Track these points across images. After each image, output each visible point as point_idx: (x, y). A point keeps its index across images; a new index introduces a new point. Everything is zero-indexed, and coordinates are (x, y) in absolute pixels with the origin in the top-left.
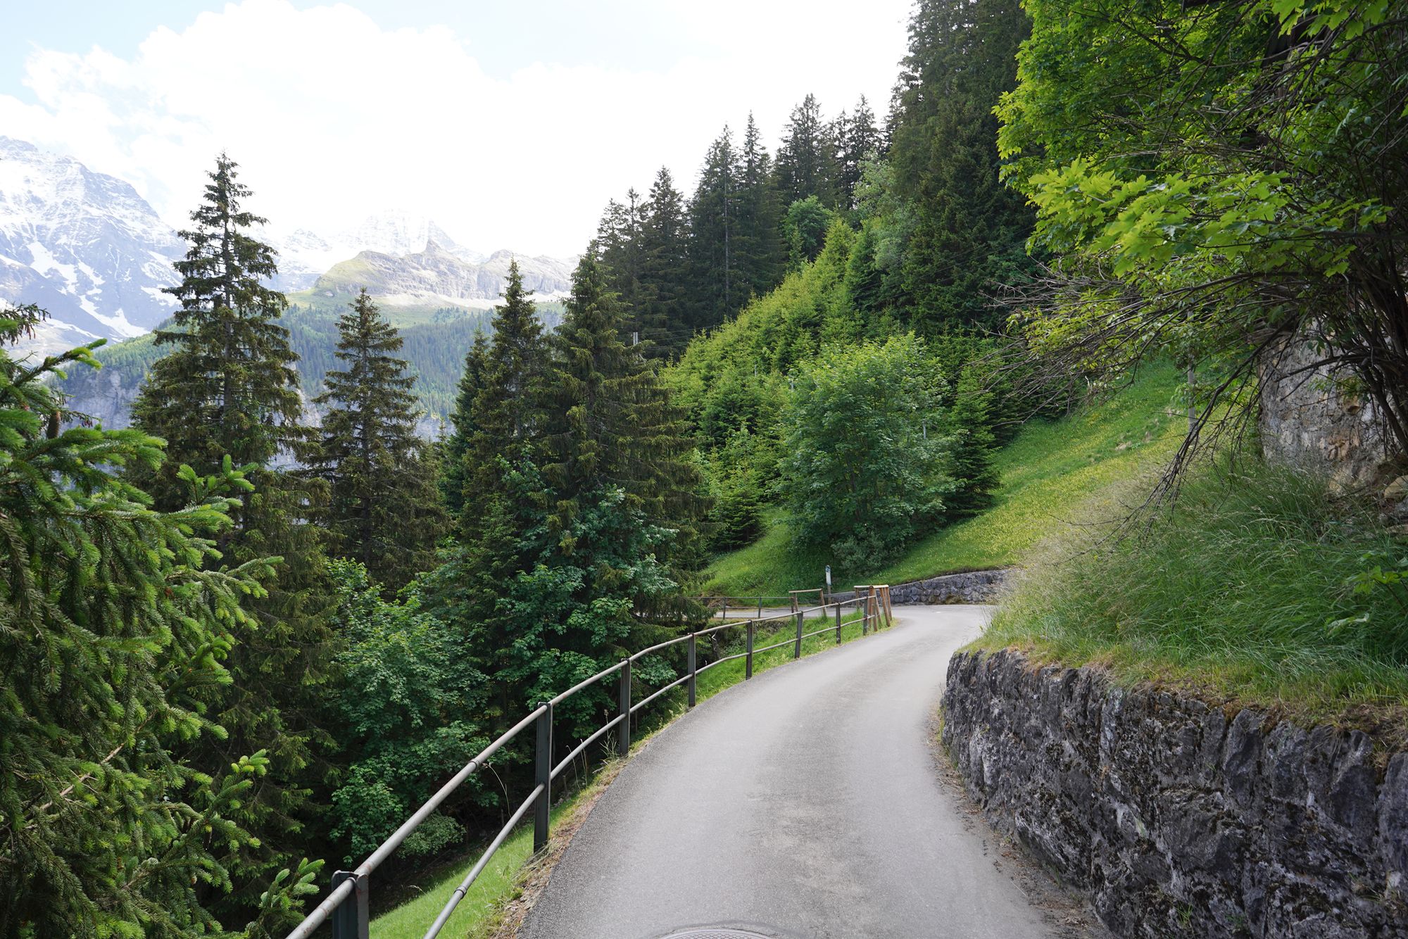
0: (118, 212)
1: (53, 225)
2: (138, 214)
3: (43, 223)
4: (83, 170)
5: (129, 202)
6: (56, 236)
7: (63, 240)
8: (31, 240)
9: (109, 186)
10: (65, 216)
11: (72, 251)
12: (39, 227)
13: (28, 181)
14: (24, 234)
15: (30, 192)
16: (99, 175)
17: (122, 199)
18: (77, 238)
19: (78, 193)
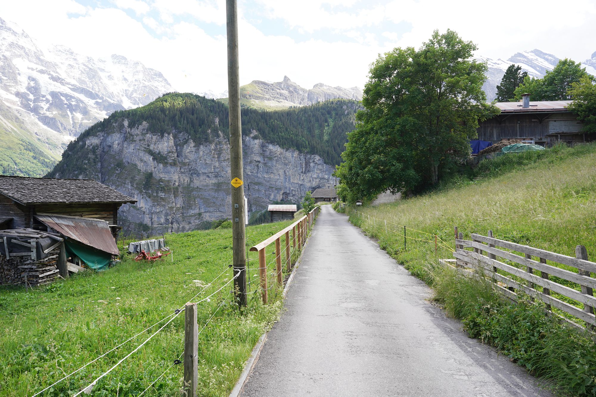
0: (156, 84)
1: (131, 89)
2: (163, 84)
3: (127, 88)
4: (143, 67)
5: (160, 79)
6: (132, 94)
7: (135, 95)
8: (123, 95)
9: (152, 73)
10: (135, 85)
11: (137, 99)
12: (126, 90)
13: (123, 72)
14: (121, 93)
15: (123, 76)
16: (149, 69)
17: (157, 78)
18: (140, 94)
19: (141, 76)
